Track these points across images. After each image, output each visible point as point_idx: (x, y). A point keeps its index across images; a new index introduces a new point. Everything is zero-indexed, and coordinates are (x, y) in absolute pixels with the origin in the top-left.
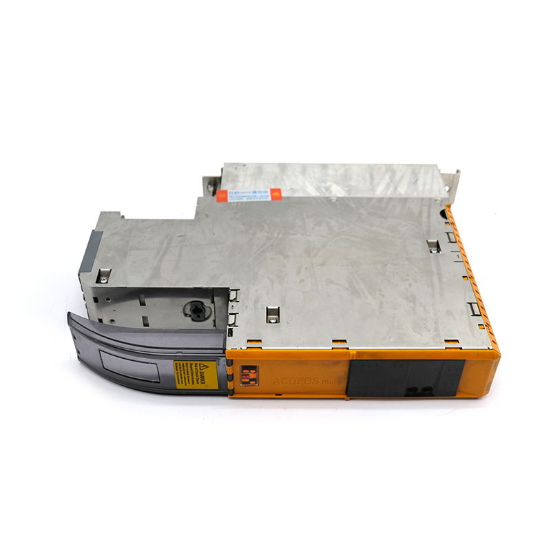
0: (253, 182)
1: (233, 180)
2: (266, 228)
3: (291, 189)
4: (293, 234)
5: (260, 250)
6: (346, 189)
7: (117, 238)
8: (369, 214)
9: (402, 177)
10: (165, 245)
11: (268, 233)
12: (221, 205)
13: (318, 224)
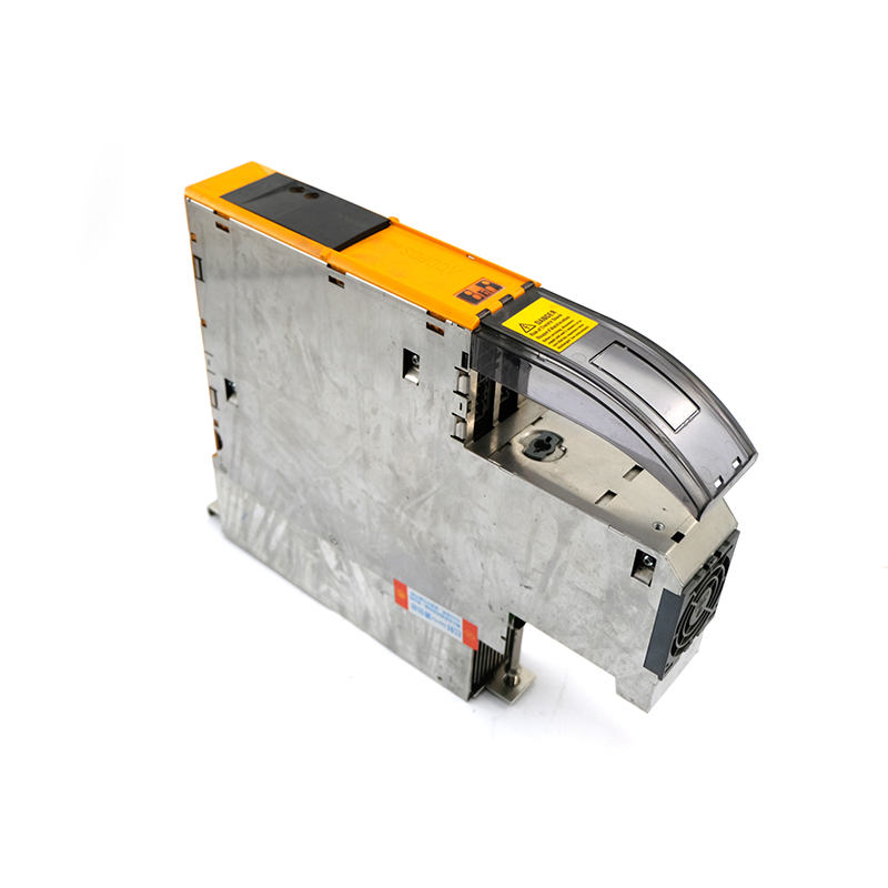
0: (429, 635)
1: (456, 660)
2: (414, 537)
3: (382, 592)
4: (382, 504)
5: (423, 497)
6: (318, 551)
7: (622, 639)
8: (295, 490)
9: (258, 533)
10: (551, 581)
11: (412, 525)
12: (473, 619)
13: (353, 507)
